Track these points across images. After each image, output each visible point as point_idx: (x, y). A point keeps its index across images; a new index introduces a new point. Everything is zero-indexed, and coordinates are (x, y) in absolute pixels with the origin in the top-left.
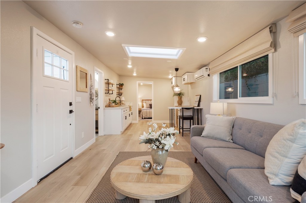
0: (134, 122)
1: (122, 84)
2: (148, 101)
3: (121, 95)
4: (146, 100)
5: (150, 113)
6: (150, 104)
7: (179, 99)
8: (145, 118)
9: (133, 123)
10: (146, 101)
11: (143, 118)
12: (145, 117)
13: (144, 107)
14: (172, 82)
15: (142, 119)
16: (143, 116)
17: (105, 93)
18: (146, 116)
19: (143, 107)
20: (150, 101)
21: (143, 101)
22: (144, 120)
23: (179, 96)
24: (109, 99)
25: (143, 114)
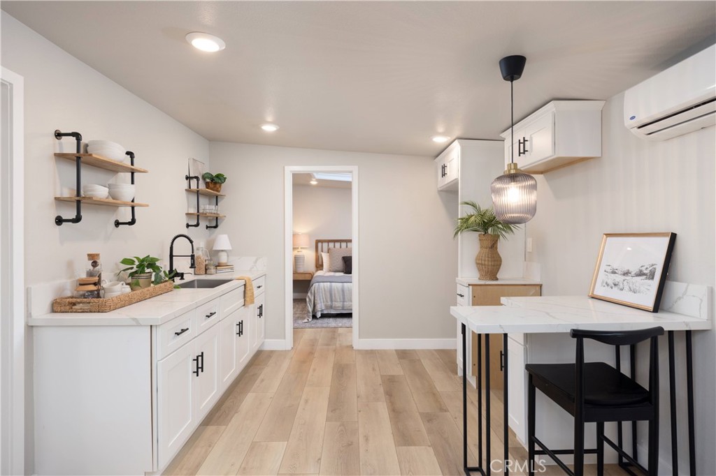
0: (271, 344)
1: (219, 176)
2: (338, 245)
3: (216, 227)
4: (329, 241)
5: (345, 295)
6: (344, 258)
7: (482, 247)
8: (323, 316)
9: (267, 348)
10: (331, 245)
11: (319, 315)
12: (325, 312)
13: (322, 265)
14: (444, 167)
15: (314, 317)
16: (319, 307)
17: (59, 221)
18: (327, 307)
19: (319, 266)
20: (344, 245)
21: (320, 244)
22: (320, 321)
23: (486, 230)
24: (91, 256)
25: (318, 301)
